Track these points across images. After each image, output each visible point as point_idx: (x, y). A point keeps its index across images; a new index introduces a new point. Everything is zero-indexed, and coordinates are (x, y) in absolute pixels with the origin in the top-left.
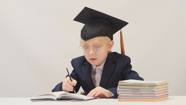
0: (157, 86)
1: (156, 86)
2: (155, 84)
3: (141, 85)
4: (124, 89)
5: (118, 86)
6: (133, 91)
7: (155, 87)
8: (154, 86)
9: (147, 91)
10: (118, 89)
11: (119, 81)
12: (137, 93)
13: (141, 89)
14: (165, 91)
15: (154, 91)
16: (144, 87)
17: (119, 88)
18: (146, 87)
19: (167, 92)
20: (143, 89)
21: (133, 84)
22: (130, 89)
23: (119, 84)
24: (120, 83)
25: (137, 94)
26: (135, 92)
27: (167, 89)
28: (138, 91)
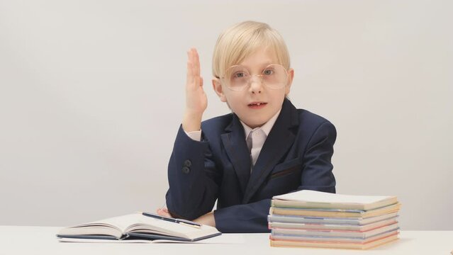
0: (367, 212)
1: (365, 211)
2: (363, 206)
3: (327, 208)
4: (285, 215)
6: (306, 223)
7: (363, 213)
8: (359, 210)
9: (341, 224)
12: (317, 226)
13: (328, 217)
14: (392, 221)
15: (359, 225)
16: (334, 214)
17: (273, 213)
18: (339, 214)
19: (396, 222)
20: (333, 217)
21: (307, 205)
22: (301, 216)
23: (273, 205)
24: (276, 200)
25: (318, 229)
26: (313, 226)
27: (397, 216)
28: (319, 224)
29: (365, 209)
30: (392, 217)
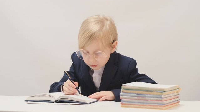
1: (165, 92)
2: (164, 89)
3: (147, 90)
4: (128, 93)
5: (121, 90)
6: (137, 97)
7: (164, 93)
9: (154, 97)
10: (121, 93)
11: (123, 85)
12: (143, 98)
13: (147, 94)
14: (177, 96)
15: (162, 98)
16: (150, 93)
17: (123, 92)
18: (153, 93)
19: (178, 97)
20: (150, 94)
22: (135, 93)
24: (124, 86)
25: (143, 100)
27: (179, 94)
28: (143, 97)
29: (165, 91)
30: (177, 95)
